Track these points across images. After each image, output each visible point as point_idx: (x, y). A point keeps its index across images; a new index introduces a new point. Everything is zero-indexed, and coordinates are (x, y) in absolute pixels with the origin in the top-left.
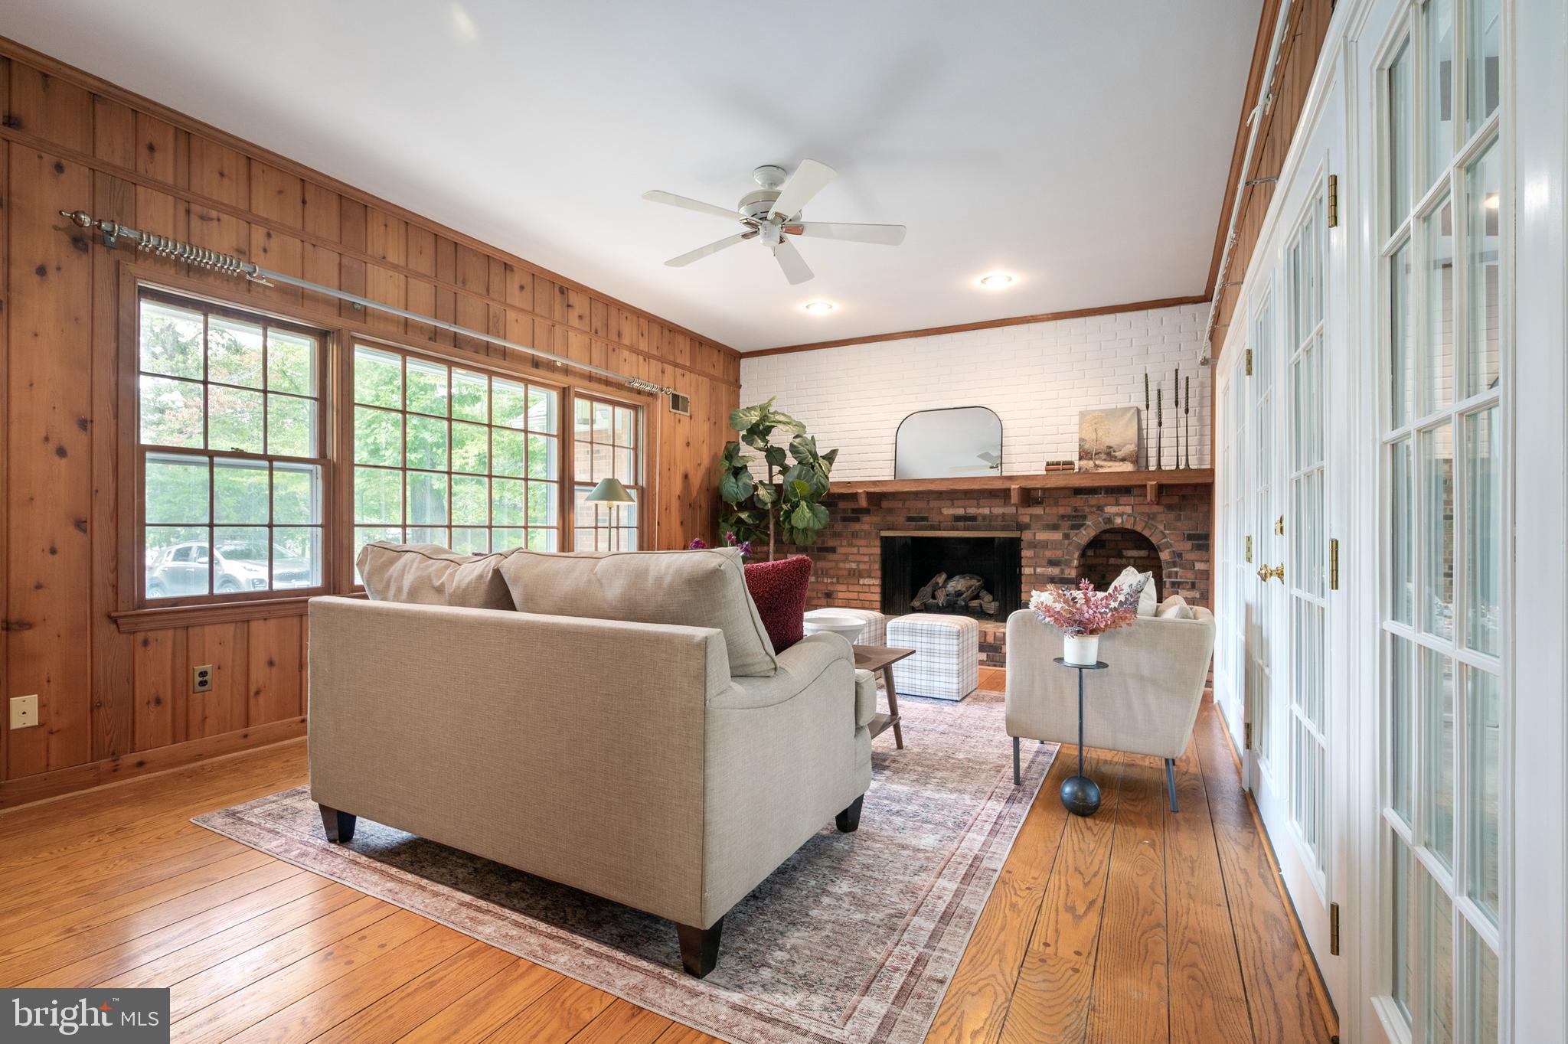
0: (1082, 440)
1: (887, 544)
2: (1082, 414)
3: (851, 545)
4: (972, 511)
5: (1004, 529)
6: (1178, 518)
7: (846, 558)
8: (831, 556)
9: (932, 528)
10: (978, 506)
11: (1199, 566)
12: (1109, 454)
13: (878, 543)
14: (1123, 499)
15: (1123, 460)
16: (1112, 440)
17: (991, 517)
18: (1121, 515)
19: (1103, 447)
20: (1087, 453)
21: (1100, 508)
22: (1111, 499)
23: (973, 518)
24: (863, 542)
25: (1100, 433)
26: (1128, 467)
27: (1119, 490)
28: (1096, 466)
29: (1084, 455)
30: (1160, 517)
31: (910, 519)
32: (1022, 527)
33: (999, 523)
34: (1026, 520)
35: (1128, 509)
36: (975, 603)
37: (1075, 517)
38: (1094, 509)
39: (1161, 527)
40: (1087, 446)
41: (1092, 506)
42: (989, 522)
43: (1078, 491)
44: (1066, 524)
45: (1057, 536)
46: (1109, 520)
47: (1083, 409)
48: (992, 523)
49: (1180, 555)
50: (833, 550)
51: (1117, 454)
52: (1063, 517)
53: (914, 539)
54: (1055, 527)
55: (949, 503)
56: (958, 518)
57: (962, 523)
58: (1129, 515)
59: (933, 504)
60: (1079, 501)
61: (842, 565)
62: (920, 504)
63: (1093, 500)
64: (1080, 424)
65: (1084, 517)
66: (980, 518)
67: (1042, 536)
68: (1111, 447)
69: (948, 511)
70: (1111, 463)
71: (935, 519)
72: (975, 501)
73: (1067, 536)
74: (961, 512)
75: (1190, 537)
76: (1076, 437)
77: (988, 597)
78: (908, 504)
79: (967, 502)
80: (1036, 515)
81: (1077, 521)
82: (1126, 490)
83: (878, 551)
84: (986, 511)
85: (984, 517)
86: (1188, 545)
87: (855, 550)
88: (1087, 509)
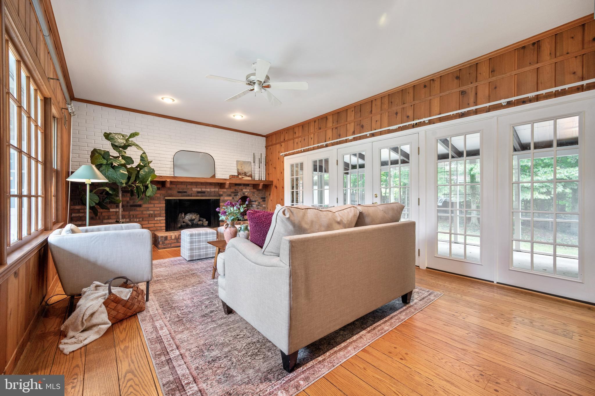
0: (238, 170)
1: (168, 202)
2: (237, 162)
3: (151, 203)
4: (204, 190)
5: (215, 196)
6: (259, 193)
7: (148, 209)
8: (138, 209)
9: (189, 196)
10: (206, 188)
11: (264, 206)
12: (245, 174)
13: (164, 202)
14: (247, 188)
15: (249, 176)
16: (246, 170)
17: (210, 192)
18: (247, 192)
19: (243, 172)
20: (240, 173)
21: (242, 190)
22: (244, 187)
23: (204, 192)
24: (157, 202)
25: (243, 168)
26: (250, 178)
27: (246, 185)
28: (242, 178)
29: (239, 174)
30: (256, 193)
31: (179, 192)
32: (220, 195)
33: (213, 194)
34: (221, 193)
35: (248, 190)
36: (199, 223)
37: (235, 192)
38: (240, 190)
39: (256, 195)
40: (239, 171)
41: (240, 189)
42: (210, 194)
43: (236, 185)
44: (233, 195)
45: (230, 198)
46: (244, 194)
47: (237, 160)
48: (211, 194)
49: (260, 203)
50: (140, 206)
51: (247, 174)
52: (232, 192)
53: (179, 200)
54: (230, 196)
55: (195, 186)
56: (198, 192)
57: (200, 194)
58: (249, 192)
59: (189, 187)
60: (236, 187)
61: (145, 212)
62: (184, 187)
63: (240, 187)
64: (237, 164)
65: (238, 192)
66: (206, 192)
67: (226, 198)
68: (245, 172)
69: (195, 190)
70: (246, 177)
71: (189, 192)
72: (205, 186)
73: (233, 198)
74: (200, 190)
75: (262, 198)
76: (236, 168)
77: (205, 220)
78: (178, 186)
79: (202, 187)
80: (224, 192)
81: (236, 193)
82: (248, 185)
83: (164, 205)
84: (209, 190)
85: (208, 192)
86: (261, 200)
87: (152, 205)
88: (238, 190)
